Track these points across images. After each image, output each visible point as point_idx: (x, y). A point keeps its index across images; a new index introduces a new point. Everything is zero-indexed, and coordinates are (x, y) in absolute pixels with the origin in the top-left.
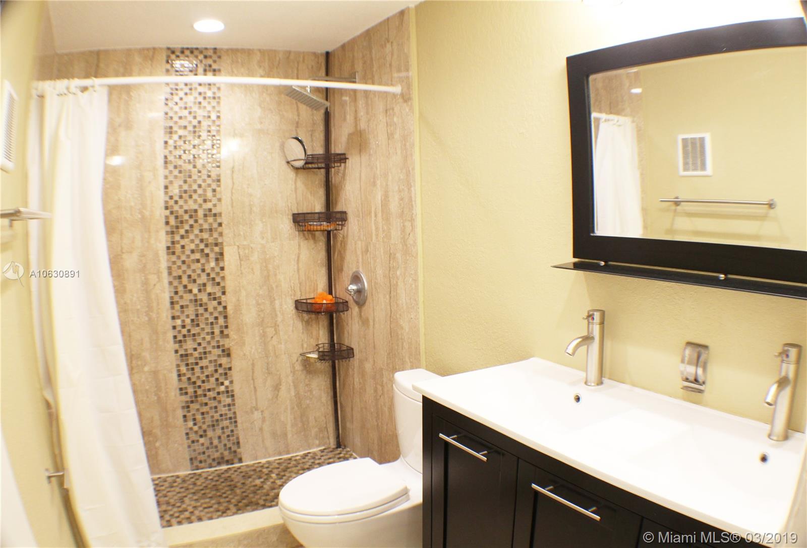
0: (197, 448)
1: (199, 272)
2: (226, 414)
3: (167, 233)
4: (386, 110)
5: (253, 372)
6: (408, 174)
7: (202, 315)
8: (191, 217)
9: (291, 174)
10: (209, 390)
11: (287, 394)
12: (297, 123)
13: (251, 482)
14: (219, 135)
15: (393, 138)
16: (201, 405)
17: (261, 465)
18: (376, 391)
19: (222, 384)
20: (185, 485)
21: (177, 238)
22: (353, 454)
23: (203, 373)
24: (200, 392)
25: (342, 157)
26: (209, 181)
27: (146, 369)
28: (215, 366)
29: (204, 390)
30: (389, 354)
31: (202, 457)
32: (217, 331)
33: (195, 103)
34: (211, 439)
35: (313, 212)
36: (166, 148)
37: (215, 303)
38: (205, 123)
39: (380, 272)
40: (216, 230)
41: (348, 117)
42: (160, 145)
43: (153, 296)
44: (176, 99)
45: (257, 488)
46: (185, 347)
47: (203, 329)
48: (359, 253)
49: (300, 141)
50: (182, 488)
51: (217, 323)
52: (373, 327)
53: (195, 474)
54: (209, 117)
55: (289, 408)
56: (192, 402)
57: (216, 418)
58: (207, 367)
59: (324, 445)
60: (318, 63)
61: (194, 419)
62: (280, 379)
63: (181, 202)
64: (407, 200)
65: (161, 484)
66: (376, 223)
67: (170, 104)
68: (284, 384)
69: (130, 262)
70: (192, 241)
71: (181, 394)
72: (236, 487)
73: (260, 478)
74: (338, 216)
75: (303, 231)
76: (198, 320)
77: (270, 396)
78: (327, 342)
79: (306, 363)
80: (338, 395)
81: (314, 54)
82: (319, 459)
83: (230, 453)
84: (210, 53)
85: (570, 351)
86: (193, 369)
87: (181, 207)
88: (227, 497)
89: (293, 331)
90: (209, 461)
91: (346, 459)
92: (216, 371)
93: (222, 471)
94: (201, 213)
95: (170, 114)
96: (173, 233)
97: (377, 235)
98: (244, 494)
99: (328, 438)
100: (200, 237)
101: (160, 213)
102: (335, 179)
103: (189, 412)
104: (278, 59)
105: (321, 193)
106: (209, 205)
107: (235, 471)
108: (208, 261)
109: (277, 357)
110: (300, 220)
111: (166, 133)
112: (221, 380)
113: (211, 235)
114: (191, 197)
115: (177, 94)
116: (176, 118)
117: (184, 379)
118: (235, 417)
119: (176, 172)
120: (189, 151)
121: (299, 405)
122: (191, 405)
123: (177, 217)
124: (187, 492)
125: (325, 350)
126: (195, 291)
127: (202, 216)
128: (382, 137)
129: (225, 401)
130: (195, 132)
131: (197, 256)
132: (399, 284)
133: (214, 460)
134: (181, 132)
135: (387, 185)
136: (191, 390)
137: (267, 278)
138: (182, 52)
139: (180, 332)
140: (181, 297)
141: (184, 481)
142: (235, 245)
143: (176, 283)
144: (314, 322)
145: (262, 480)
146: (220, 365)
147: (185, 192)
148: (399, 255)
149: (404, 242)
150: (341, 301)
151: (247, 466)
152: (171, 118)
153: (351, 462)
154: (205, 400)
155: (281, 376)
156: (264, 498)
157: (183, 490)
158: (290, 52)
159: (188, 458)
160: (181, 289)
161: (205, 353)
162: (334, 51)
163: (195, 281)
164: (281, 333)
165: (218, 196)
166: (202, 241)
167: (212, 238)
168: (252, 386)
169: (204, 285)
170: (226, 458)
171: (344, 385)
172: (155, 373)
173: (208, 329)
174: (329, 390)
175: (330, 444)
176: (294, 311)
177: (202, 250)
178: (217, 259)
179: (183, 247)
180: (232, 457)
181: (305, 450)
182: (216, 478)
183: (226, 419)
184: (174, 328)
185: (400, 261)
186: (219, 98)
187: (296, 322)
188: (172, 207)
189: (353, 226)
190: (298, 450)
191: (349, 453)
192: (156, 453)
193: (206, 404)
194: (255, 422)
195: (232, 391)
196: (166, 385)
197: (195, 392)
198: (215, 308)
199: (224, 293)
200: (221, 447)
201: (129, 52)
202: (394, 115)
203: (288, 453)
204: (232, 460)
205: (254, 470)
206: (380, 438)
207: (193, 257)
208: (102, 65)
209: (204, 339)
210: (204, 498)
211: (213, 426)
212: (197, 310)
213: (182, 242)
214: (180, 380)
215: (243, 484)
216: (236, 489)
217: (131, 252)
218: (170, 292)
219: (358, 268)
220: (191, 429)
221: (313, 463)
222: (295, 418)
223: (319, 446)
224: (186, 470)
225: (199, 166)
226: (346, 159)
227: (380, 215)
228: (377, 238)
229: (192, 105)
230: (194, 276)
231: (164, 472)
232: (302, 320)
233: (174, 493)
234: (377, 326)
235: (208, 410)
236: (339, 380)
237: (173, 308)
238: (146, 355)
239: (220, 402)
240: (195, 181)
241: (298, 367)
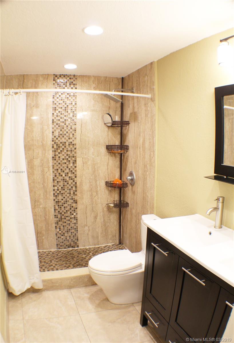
0: (60, 240)
1: (66, 168)
2: (73, 227)
3: (53, 151)
4: (145, 104)
5: (86, 211)
6: (153, 132)
7: (66, 185)
8: (63, 145)
9: (106, 129)
10: (67, 217)
11: (100, 220)
12: (109, 107)
13: (81, 256)
14: (76, 111)
15: (148, 116)
16: (63, 222)
17: (86, 249)
18: (136, 222)
19: (73, 214)
20: (53, 255)
21: (57, 153)
22: (126, 247)
23: (65, 209)
24: (63, 217)
25: (128, 122)
26: (71, 130)
27: (41, 206)
28: (70, 207)
29: (65, 217)
30: (142, 207)
31: (62, 244)
32: (72, 193)
33: (66, 98)
34: (66, 237)
35: (115, 145)
36: (53, 116)
37: (72, 181)
38: (70, 106)
39: (140, 172)
40: (74, 150)
41: (130, 106)
42: (50, 115)
43: (46, 177)
44: (58, 96)
45: (83, 258)
46: (58, 198)
47: (66, 191)
48: (133, 163)
49: (110, 115)
50: (52, 256)
51: (72, 189)
52: (137, 195)
53: (58, 251)
54: (72, 104)
55: (100, 226)
56: (59, 221)
57: (69, 228)
58: (67, 207)
59: (114, 243)
60: (118, 82)
61: (60, 228)
62: (97, 214)
63: (59, 139)
64: (152, 143)
65: (43, 254)
66: (140, 152)
67: (55, 98)
68: (99, 216)
69: (37, 162)
70: (63, 155)
71: (55, 218)
72: (74, 257)
73: (85, 254)
74: (125, 147)
75: (110, 153)
76: (64, 187)
77: (93, 221)
78: (118, 200)
79: (109, 208)
80: (121, 222)
81: (117, 78)
82: (111, 248)
83: (74, 243)
84: (72, 77)
85: (208, 213)
86: (61, 208)
87: (59, 141)
88: (70, 261)
89: (104, 194)
90: (65, 246)
91: (122, 249)
92: (71, 209)
93: (70, 251)
94: (67, 144)
95: (55, 102)
96: (55, 151)
97: (140, 157)
98: (78, 261)
99: (116, 240)
100: (67, 154)
101: (50, 143)
102: (124, 132)
103: (58, 225)
104: (101, 80)
105: (118, 137)
106: (71, 140)
107: (75, 251)
108: (70, 163)
109: (96, 205)
110: (110, 148)
111: (53, 110)
112: (72, 213)
113: (71, 153)
114: (63, 137)
115: (58, 94)
116: (57, 104)
117: (57, 211)
118: (77, 229)
119: (57, 126)
120: (63, 117)
121: (105, 225)
122: (59, 222)
123: (57, 145)
124: (54, 258)
125: (117, 203)
126: (64, 175)
127: (68, 145)
128: (143, 115)
129: (73, 221)
130: (65, 110)
131: (65, 161)
132: (148, 178)
133: (67, 245)
134: (60, 110)
135: (145, 136)
136: (59, 216)
137: (94, 172)
138: (60, 76)
139: (56, 192)
140: (58, 178)
141: (53, 253)
142: (81, 157)
143: (55, 172)
144: (113, 191)
145: (86, 255)
146: (72, 207)
147: (61, 134)
148: (148, 166)
149: (150, 160)
150: (125, 183)
151: (81, 249)
152: (55, 104)
153: (124, 250)
154: (65, 220)
155: (98, 212)
156: (86, 263)
157: (52, 257)
158: (106, 77)
159: (56, 244)
160: (57, 174)
161: (66, 201)
162: (125, 77)
163: (64, 171)
164: (99, 195)
165: (75, 137)
166: (67, 155)
167: (72, 154)
168: (85, 216)
169: (68, 173)
170: (72, 245)
171: (124, 218)
172: (45, 208)
173: (68, 191)
174: (118, 220)
175: (116, 242)
176: (105, 186)
177: (67, 159)
178: (73, 163)
179: (59, 157)
180: (75, 245)
181: (105, 244)
182: (67, 253)
183: (73, 229)
184: (54, 190)
185: (148, 169)
186: (76, 96)
187: (105, 190)
188: (55, 140)
189: (131, 152)
190: (103, 244)
191: (124, 247)
192: (43, 241)
193: (65, 222)
194: (86, 231)
195: (77, 217)
196: (49, 213)
197: (61, 217)
198: (72, 183)
199: (76, 177)
200: (70, 240)
201: (37, 76)
202: (148, 107)
203: (98, 245)
204: (75, 246)
205: (83, 251)
206: (136, 242)
207: (63, 161)
208: (25, 81)
209: (66, 195)
210: (60, 261)
211: (68, 231)
212: (64, 183)
213: (59, 155)
214: (55, 212)
215: (78, 256)
216: (74, 258)
217: (37, 158)
218: (53, 175)
219: (132, 170)
220: (58, 232)
221: (108, 250)
222: (102, 231)
223: (112, 243)
224: (55, 249)
225: (67, 124)
226: (129, 123)
227: (141, 148)
228: (140, 158)
229: (64, 98)
230: (63, 169)
231: (45, 249)
232: (108, 190)
233: (48, 258)
234: (138, 194)
235: (66, 225)
236: (122, 216)
237: (54, 182)
238: (41, 201)
239: (71, 222)
240: (65, 130)
241: (105, 209)
